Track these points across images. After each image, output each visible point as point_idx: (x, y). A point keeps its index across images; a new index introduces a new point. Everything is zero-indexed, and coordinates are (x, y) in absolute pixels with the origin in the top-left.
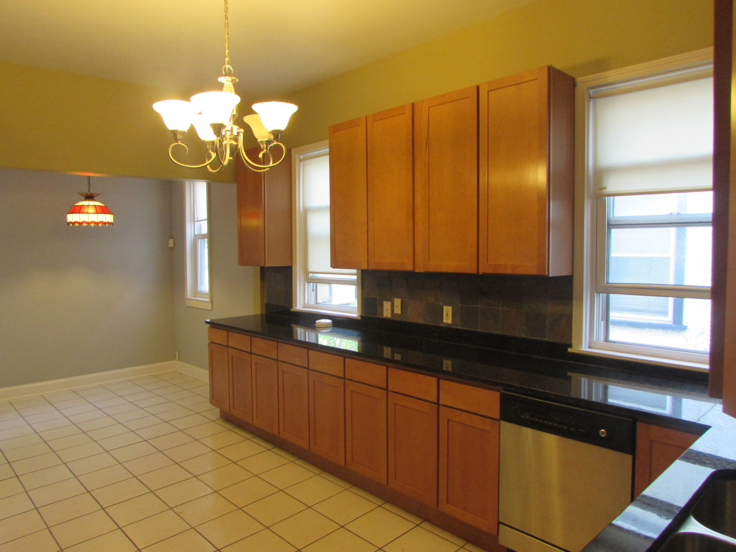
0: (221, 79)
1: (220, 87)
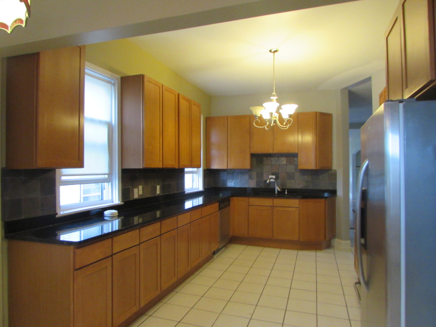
0: (272, 98)
1: (271, 100)
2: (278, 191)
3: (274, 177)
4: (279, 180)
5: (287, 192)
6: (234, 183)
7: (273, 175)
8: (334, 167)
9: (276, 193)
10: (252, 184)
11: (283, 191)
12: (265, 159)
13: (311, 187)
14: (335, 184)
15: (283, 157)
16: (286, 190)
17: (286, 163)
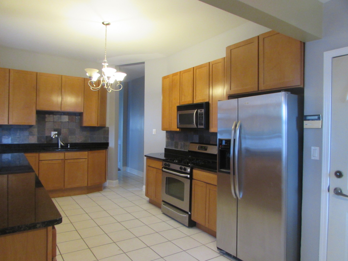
2: (61, 146)
3: (56, 133)
4: (61, 136)
5: (70, 147)
6: (12, 140)
7: (55, 131)
8: (107, 125)
9: (60, 147)
10: (33, 140)
11: (66, 145)
12: (47, 116)
13: (89, 141)
14: (107, 138)
15: (66, 115)
16: (69, 144)
17: (68, 121)
